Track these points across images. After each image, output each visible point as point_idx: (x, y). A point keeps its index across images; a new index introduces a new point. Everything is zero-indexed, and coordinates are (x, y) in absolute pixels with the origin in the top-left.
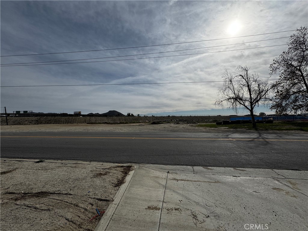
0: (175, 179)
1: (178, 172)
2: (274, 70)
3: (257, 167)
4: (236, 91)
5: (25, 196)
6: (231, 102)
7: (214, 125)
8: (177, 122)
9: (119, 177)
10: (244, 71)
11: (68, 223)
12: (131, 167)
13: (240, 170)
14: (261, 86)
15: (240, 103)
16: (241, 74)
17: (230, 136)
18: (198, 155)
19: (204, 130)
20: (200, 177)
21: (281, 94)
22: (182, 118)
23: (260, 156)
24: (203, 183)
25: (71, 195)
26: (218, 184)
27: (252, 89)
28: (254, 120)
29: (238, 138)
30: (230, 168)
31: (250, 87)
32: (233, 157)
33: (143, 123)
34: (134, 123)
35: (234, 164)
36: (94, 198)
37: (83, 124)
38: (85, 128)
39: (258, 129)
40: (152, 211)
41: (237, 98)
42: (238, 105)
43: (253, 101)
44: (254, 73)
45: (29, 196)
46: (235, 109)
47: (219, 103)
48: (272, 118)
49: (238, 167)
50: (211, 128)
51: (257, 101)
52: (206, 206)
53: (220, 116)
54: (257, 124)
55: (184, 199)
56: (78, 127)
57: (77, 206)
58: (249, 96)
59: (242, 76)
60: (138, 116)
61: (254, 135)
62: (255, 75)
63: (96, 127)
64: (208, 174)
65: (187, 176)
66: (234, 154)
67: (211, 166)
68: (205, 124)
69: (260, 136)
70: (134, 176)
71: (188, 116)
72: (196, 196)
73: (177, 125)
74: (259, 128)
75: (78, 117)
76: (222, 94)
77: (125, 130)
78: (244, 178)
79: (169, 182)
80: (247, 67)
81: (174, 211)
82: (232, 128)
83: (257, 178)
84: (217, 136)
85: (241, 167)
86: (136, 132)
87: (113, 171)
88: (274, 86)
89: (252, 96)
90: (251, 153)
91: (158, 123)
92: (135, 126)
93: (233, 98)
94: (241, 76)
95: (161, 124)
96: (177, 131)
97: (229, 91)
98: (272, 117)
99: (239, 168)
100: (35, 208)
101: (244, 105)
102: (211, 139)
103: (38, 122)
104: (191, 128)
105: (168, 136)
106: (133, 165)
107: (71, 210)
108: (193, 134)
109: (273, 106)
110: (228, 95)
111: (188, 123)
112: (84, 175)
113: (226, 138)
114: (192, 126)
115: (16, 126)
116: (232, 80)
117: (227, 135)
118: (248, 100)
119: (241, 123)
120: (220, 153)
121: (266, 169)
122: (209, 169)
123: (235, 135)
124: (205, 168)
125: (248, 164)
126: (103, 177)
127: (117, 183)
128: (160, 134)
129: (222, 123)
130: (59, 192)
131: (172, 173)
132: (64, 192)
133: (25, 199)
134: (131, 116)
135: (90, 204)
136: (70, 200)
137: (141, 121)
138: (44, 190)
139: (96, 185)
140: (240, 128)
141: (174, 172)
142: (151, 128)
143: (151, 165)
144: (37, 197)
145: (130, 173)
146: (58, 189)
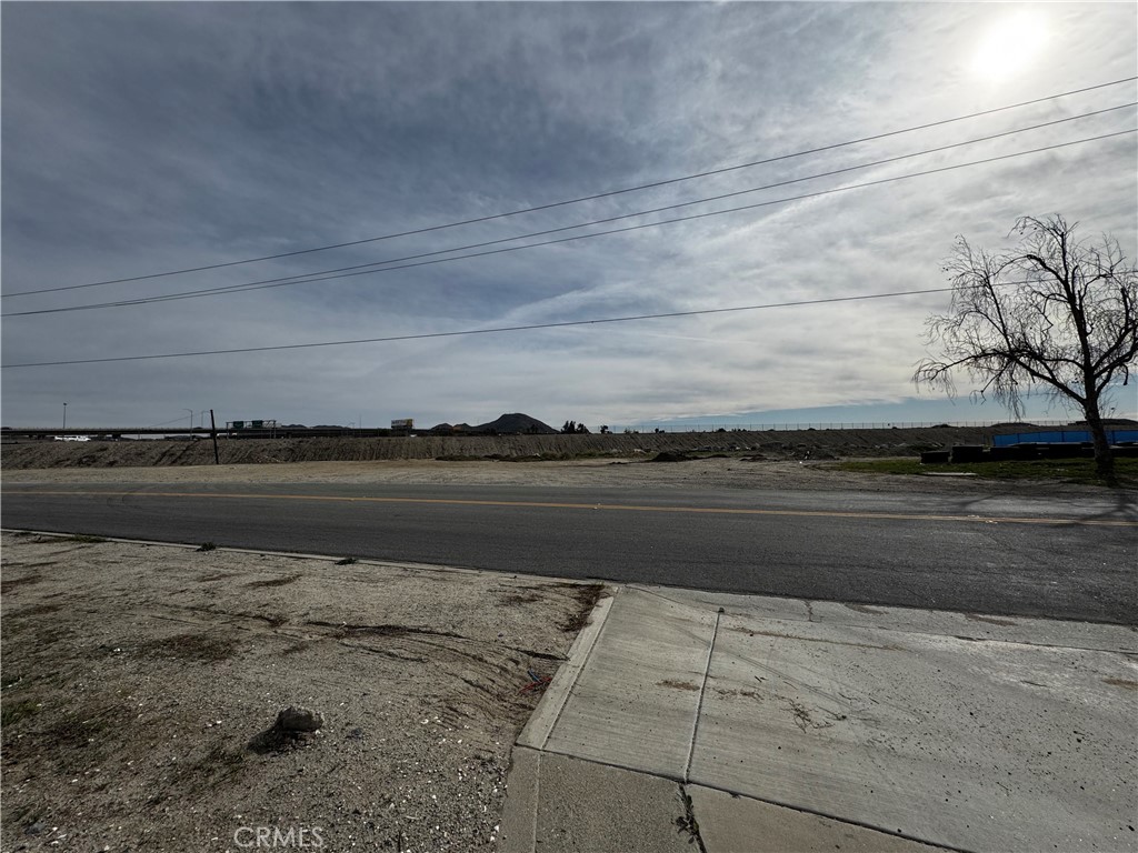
0: (743, 630)
1: (755, 613)
3: (1068, 616)
5: (352, 630)
6: (990, 369)
7: (910, 464)
8: (754, 453)
9: (571, 609)
10: (1048, 236)
11: (471, 688)
12: (601, 587)
13: (992, 621)
15: (1035, 374)
16: (1031, 249)
17: (973, 507)
18: (833, 566)
19: (866, 484)
20: (833, 632)
22: (775, 438)
23: (1095, 581)
24: (837, 648)
25: (460, 637)
26: (895, 653)
27: (1090, 310)
28: (1103, 444)
29: (1008, 514)
30: (952, 614)
31: (1081, 299)
32: (970, 577)
33: (622, 457)
34: (591, 456)
35: (970, 601)
36: (517, 649)
37: (426, 461)
38: (435, 472)
39: (1123, 480)
40: (676, 690)
41: (1017, 350)
42: (1025, 382)
44: (1098, 244)
45: (361, 632)
46: (1007, 399)
47: (932, 374)
49: (984, 613)
50: (898, 476)
51: (1121, 362)
52: (841, 698)
53: (945, 426)
54: (1119, 460)
55: (769, 677)
56: (413, 470)
57: (481, 660)
58: (1076, 340)
59: (1039, 260)
60: (603, 431)
61: (1091, 506)
62: (1102, 251)
63: (468, 469)
64: (861, 624)
65: (786, 624)
66: (976, 569)
67: (877, 604)
68: (870, 459)
69: (1121, 508)
70: (613, 611)
71: (799, 431)
72: (812, 674)
73: (752, 464)
74: (1123, 476)
75: (407, 439)
76: (947, 336)
77: (563, 479)
78: (1002, 644)
79: (723, 635)
81: (739, 696)
82: (993, 475)
83: (1054, 649)
84: (915, 504)
85: (1000, 614)
86: (604, 486)
87: (551, 595)
89: (1092, 340)
90: (1056, 570)
91: (680, 457)
92: (596, 466)
93: (996, 353)
94: (1035, 258)
95: (690, 459)
96: (754, 486)
97: (978, 322)
99: (986, 616)
100: (390, 654)
101: (1053, 380)
102: (888, 516)
103: (294, 456)
104: (808, 474)
105: (720, 502)
106: (606, 583)
107: (471, 667)
108: (815, 496)
110: (975, 340)
111: (797, 457)
112: (475, 599)
113: (955, 513)
114: (815, 467)
115: (243, 466)
116: (991, 280)
117: (965, 504)
118: (1072, 358)
119: (1041, 458)
120: (921, 563)
122: (867, 611)
123: (999, 504)
124: (854, 609)
125: (1031, 604)
126: (528, 605)
127: (567, 623)
128: (689, 493)
129: (948, 454)
130: (429, 629)
131: (733, 614)
132: (439, 630)
133: (358, 637)
134: (578, 432)
135: (512, 660)
136: (461, 648)
137: (615, 450)
138: (391, 622)
139: (515, 624)
140: (1029, 476)
141: (739, 611)
142: (655, 474)
143: (663, 588)
144: (382, 634)
145: (602, 602)
146: (422, 623)
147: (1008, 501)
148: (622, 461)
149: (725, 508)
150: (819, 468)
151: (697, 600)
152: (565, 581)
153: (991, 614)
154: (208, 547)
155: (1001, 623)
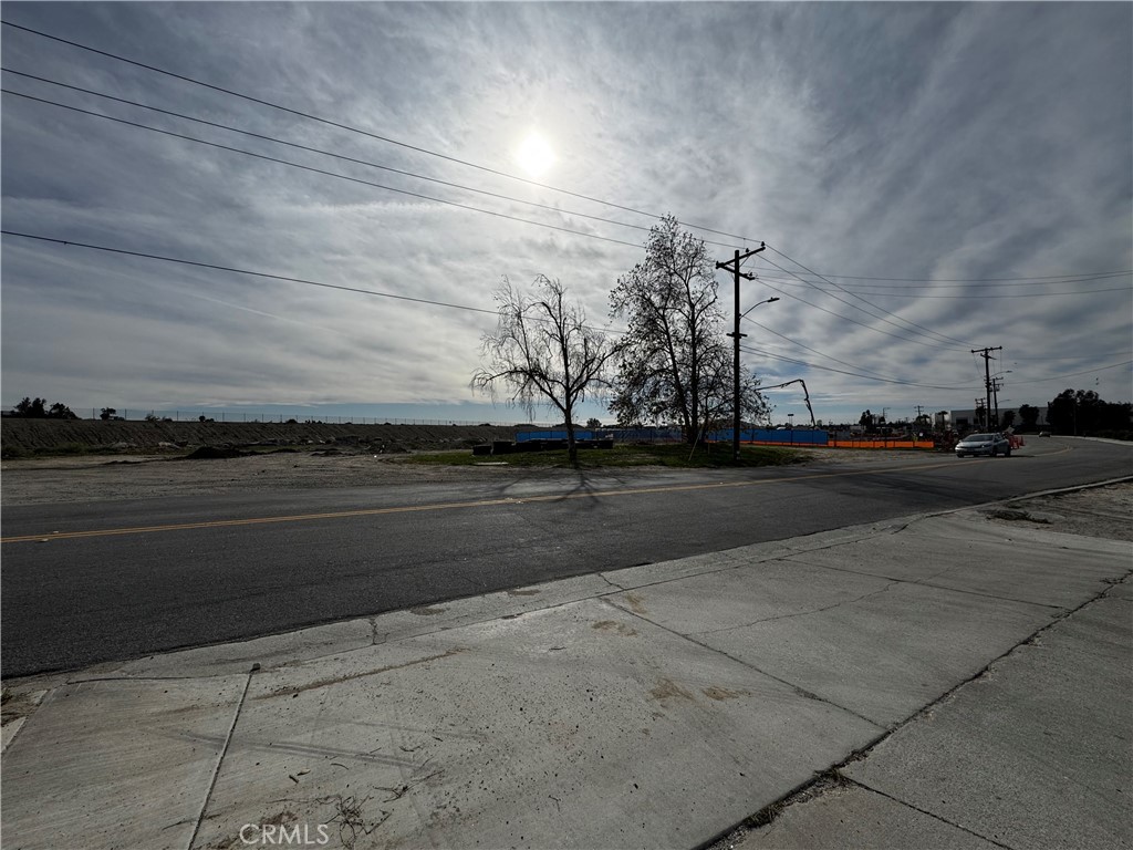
0: (285, 691)
1: (305, 656)
2: (619, 307)
3: (567, 574)
4: (531, 351)
6: (518, 383)
7: (465, 456)
8: (329, 447)
10: (553, 293)
13: (525, 593)
14: (590, 345)
15: (542, 389)
16: (545, 299)
17: (508, 491)
18: (401, 567)
19: (432, 475)
20: (398, 651)
21: (630, 373)
22: (352, 432)
23: (577, 541)
24: (401, 672)
26: (456, 658)
27: (570, 349)
28: (572, 440)
29: (529, 494)
30: (498, 594)
31: (567, 341)
32: (509, 555)
33: (134, 453)
35: (510, 578)
39: (581, 464)
41: (533, 370)
42: (536, 395)
43: (573, 386)
44: (575, 306)
46: (526, 407)
47: (483, 382)
48: (612, 435)
49: (520, 587)
50: (456, 467)
51: (582, 387)
52: (402, 755)
53: (487, 425)
55: (312, 765)
58: (563, 369)
59: (548, 307)
60: (104, 416)
61: (570, 484)
62: (577, 311)
64: (426, 630)
65: (344, 660)
66: (513, 546)
67: (440, 601)
68: (437, 452)
69: (583, 484)
71: (376, 425)
72: (370, 731)
73: (324, 459)
76: (494, 352)
78: (533, 614)
80: (562, 283)
82: (518, 464)
83: (563, 607)
84: (470, 491)
85: (530, 584)
88: (617, 349)
89: (570, 370)
90: (558, 537)
91: (231, 452)
93: (523, 371)
94: (546, 305)
95: (245, 455)
96: (323, 484)
97: (513, 346)
98: (610, 432)
99: (522, 589)
101: (551, 395)
104: (382, 468)
108: (388, 491)
109: (614, 403)
110: (511, 359)
111: (373, 451)
113: (497, 497)
114: (388, 461)
116: (522, 314)
117: (503, 488)
118: (560, 381)
119: (542, 450)
120: (475, 548)
121: (588, 576)
122: (432, 612)
123: (523, 487)
124: (419, 613)
125: (547, 569)
128: (234, 500)
129: (490, 448)
131: (273, 668)
134: (50, 415)
137: (122, 444)
140: (537, 464)
141: (284, 659)
142: (184, 476)
143: (157, 658)
147: (527, 484)
148: (130, 459)
150: (392, 462)
151: (217, 663)
153: (524, 586)
155: (531, 593)
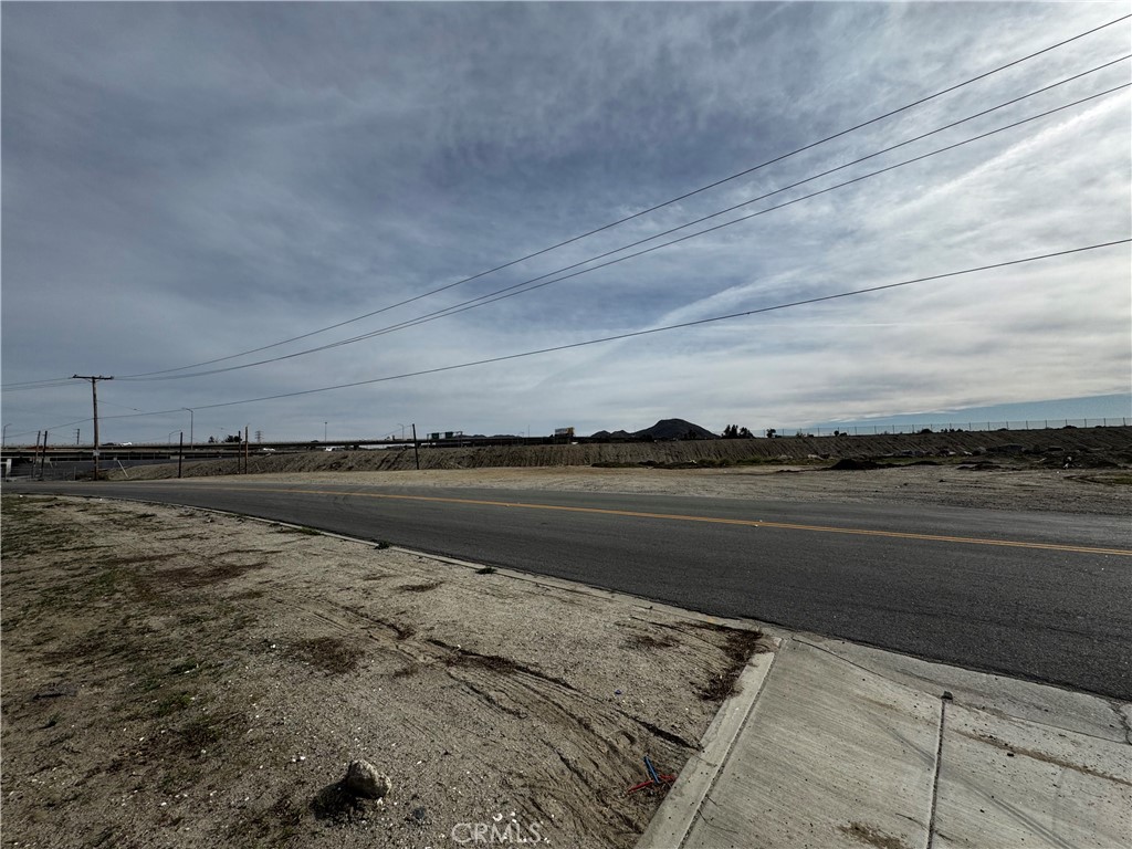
0: (993, 741)
1: (1010, 710)
5: (465, 657)
9: (715, 665)
11: (567, 772)
12: (757, 635)
25: (569, 687)
33: (792, 464)
34: (754, 463)
36: (635, 719)
37: (582, 468)
45: (472, 660)
56: (569, 476)
57: (587, 727)
60: (770, 435)
65: (1076, 743)
70: (772, 676)
75: (567, 446)
77: (719, 490)
86: (768, 498)
87: (690, 639)
91: (868, 464)
92: (760, 475)
95: (882, 467)
96: (982, 504)
100: (489, 699)
104: (1075, 488)
106: (766, 630)
107: (573, 736)
112: (599, 633)
114: (1084, 479)
126: (658, 652)
127: (707, 685)
128: (883, 511)
130: (537, 669)
131: (969, 706)
132: (549, 673)
133: (466, 667)
134: (740, 437)
135: (625, 734)
136: (567, 703)
137: (784, 456)
138: (503, 653)
139: (639, 677)
141: (981, 701)
142: (833, 485)
143: (848, 644)
144: (490, 668)
145: (758, 659)
146: (534, 660)
148: (792, 468)
149: (939, 534)
150: (1093, 481)
151: (904, 672)
152: (712, 620)
154: (383, 546)
